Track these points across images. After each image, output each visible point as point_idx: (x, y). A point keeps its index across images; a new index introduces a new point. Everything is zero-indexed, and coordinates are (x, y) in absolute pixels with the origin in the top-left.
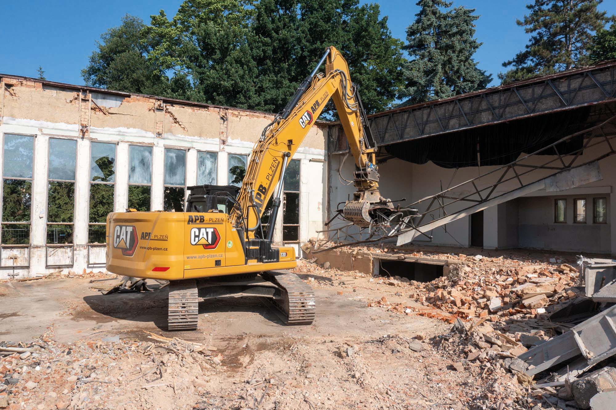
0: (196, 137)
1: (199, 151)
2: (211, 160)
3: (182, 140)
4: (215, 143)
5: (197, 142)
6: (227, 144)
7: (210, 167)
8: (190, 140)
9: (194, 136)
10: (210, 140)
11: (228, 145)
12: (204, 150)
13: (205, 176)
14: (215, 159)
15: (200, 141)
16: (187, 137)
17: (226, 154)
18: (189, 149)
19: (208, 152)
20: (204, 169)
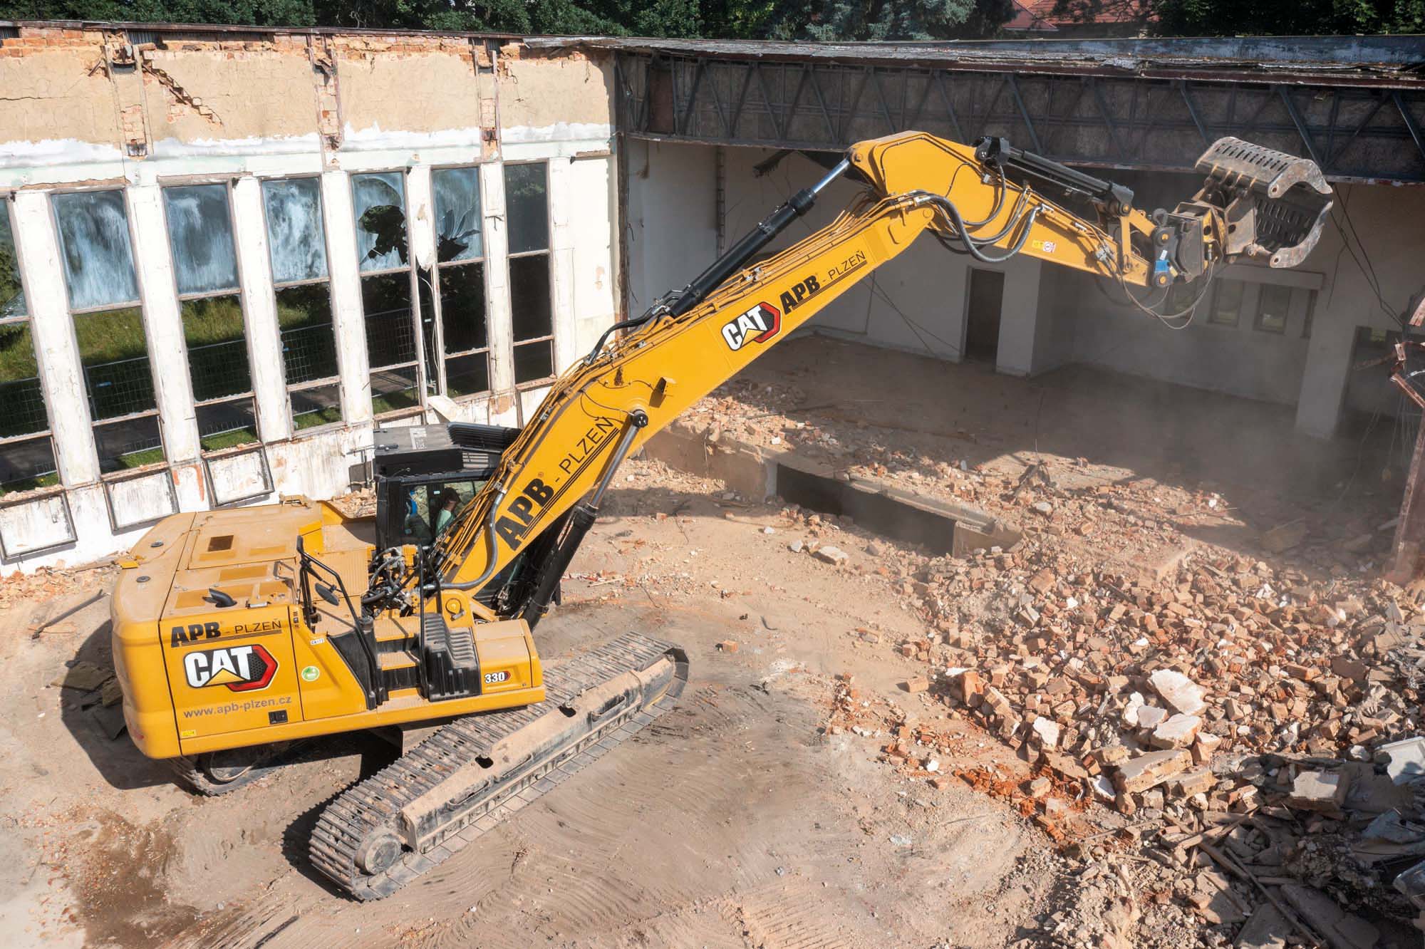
0: (252, 140)
1: (264, 181)
2: (304, 200)
3: (211, 156)
4: (307, 148)
5: (255, 155)
6: (342, 146)
7: (302, 224)
8: (234, 152)
9: (244, 137)
10: (292, 144)
11: (346, 150)
12: (280, 174)
13: (293, 250)
14: (315, 198)
15: (263, 150)
16: (223, 141)
17: (345, 177)
18: (235, 182)
19: (293, 180)
20: (286, 231)
